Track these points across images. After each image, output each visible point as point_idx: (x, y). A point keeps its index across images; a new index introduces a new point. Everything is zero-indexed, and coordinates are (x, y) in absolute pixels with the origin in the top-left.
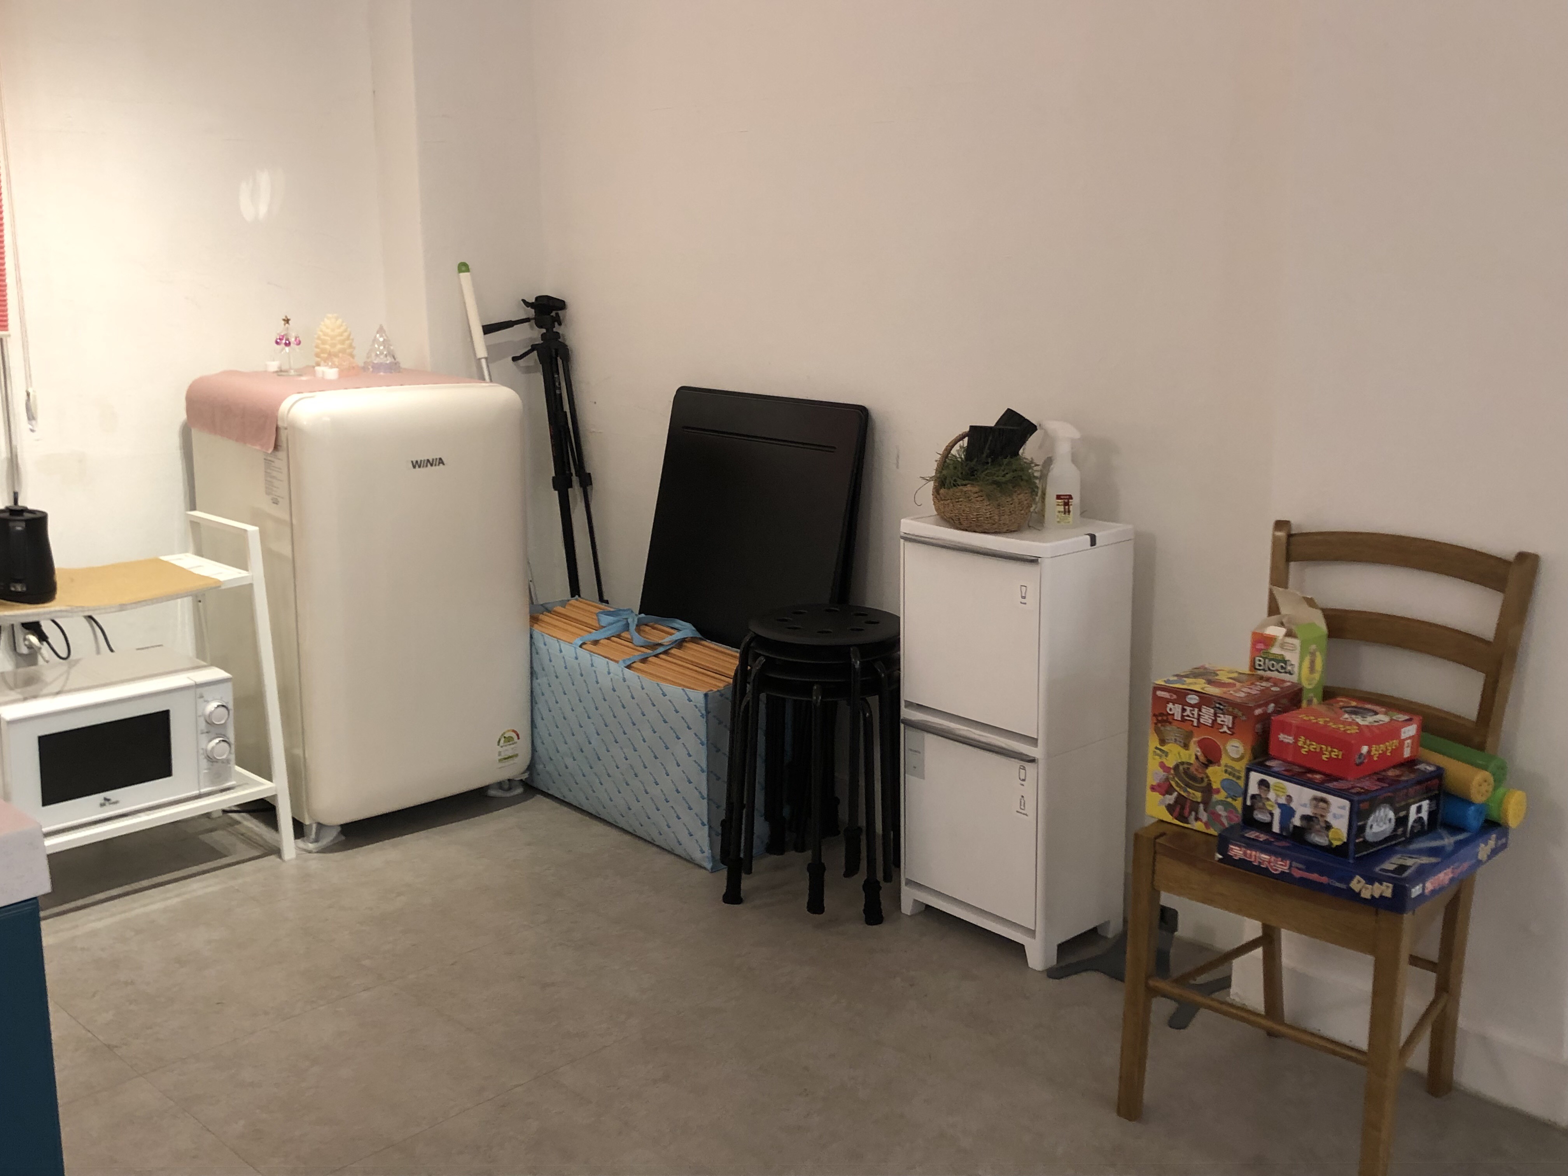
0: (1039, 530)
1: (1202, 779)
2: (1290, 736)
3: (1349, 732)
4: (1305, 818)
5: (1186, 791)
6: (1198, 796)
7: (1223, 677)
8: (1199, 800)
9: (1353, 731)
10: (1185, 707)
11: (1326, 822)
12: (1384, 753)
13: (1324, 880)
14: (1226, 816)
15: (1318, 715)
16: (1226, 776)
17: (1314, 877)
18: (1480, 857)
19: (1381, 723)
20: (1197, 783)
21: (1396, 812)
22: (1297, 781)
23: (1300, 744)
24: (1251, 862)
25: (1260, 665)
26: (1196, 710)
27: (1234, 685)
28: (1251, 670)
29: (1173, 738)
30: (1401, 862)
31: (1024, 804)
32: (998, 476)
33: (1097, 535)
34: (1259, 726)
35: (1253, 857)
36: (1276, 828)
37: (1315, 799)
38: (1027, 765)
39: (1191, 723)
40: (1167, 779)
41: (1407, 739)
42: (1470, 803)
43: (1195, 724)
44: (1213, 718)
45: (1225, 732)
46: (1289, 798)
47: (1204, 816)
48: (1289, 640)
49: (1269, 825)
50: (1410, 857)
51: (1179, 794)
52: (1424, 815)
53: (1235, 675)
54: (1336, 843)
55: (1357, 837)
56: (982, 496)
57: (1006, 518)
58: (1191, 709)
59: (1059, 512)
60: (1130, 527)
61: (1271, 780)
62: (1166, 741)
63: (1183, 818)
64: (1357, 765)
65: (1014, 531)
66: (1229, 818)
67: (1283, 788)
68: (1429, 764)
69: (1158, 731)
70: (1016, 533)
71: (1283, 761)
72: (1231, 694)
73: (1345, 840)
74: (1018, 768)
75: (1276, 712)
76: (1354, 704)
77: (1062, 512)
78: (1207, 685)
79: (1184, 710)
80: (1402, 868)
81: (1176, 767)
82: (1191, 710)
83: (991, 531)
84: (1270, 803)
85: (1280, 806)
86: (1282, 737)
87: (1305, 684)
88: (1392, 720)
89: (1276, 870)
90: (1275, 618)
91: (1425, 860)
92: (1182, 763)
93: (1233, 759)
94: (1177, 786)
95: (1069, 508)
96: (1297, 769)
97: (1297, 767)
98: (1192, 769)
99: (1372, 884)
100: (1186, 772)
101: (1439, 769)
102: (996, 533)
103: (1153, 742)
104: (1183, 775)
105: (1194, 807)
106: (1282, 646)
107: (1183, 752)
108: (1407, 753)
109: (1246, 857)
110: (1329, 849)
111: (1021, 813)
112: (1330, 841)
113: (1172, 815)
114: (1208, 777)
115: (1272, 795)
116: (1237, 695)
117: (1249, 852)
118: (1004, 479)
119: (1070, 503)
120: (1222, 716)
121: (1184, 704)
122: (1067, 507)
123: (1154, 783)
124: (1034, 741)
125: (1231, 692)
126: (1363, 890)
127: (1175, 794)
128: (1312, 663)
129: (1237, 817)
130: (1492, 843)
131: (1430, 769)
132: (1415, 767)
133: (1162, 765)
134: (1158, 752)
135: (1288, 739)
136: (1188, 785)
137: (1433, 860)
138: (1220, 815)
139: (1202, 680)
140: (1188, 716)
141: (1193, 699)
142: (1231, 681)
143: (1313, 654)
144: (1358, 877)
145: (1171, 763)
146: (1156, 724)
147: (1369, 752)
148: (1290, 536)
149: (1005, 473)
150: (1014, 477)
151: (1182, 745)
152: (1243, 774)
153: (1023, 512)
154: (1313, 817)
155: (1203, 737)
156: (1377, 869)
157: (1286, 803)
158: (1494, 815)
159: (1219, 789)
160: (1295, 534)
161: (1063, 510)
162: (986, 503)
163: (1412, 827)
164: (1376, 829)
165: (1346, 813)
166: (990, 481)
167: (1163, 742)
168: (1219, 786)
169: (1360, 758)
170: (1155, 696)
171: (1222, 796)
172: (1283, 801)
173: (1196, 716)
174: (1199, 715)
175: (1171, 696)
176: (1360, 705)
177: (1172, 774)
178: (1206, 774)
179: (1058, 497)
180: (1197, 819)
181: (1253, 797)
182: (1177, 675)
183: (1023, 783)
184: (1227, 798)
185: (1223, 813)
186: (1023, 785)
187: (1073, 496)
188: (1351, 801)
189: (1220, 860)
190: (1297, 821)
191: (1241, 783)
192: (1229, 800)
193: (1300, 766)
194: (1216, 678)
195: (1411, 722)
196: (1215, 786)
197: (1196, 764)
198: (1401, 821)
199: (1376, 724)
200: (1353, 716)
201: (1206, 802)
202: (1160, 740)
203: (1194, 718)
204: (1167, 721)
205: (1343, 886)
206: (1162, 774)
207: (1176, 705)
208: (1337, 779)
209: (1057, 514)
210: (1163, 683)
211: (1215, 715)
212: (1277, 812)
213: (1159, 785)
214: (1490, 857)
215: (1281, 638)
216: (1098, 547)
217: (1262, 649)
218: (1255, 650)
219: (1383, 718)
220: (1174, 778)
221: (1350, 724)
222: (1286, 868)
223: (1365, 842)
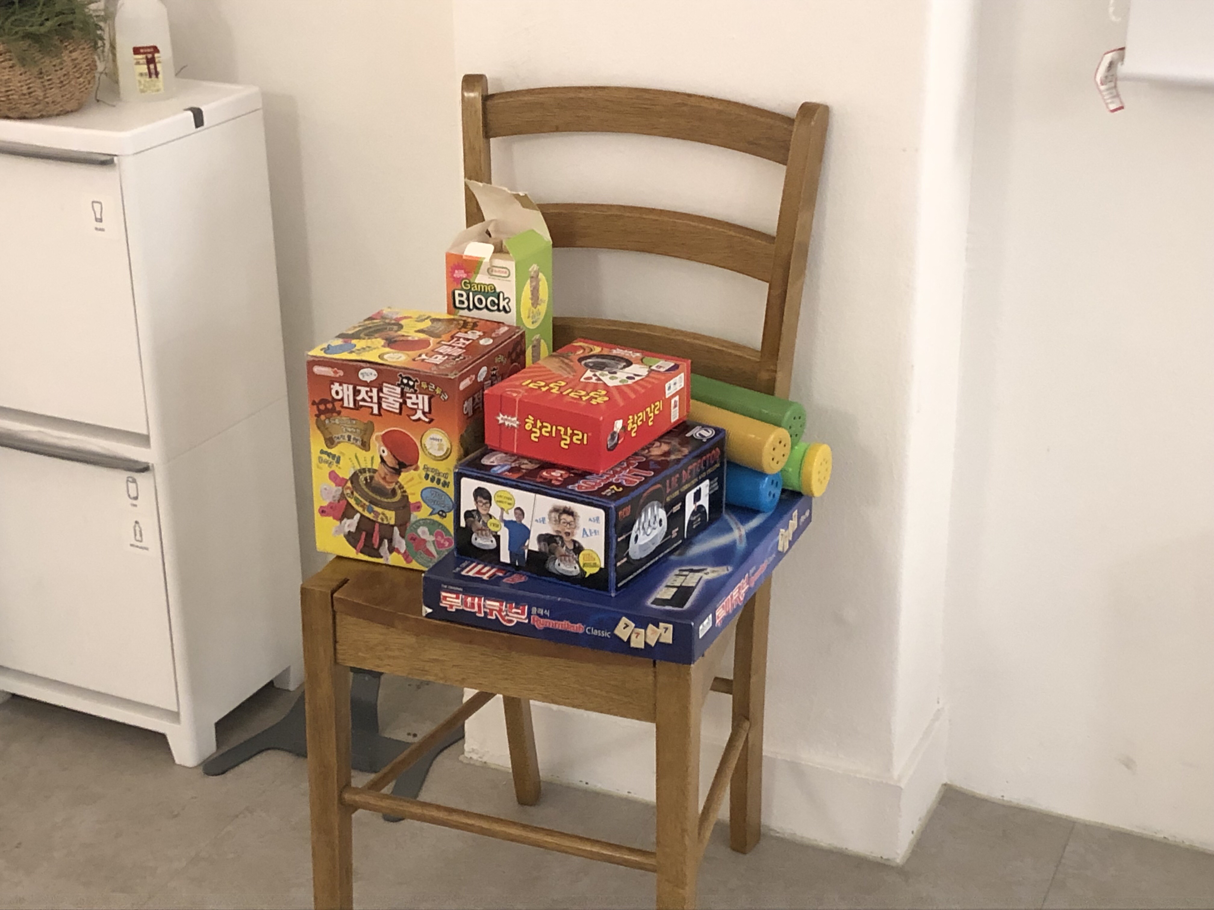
0: (114, 106)
1: (394, 492)
2: (513, 416)
3: (594, 402)
4: (544, 539)
5: (371, 511)
6: (391, 516)
7: (410, 331)
8: (392, 522)
9: (600, 400)
10: (358, 388)
11: (575, 542)
12: (645, 423)
13: (578, 628)
14: (433, 542)
15: (550, 378)
16: (428, 483)
17: (563, 625)
18: (780, 549)
19: (637, 378)
20: (387, 498)
21: (668, 508)
22: (530, 487)
23: (528, 427)
24: (475, 613)
25: (462, 302)
26: (375, 390)
27: (426, 343)
28: (449, 312)
29: (346, 435)
30: (678, 582)
31: (141, 532)
32: (32, 26)
33: (203, 109)
34: (468, 405)
35: (476, 606)
36: (505, 557)
37: (556, 510)
38: (138, 476)
39: (370, 410)
40: (343, 495)
41: (673, 396)
42: (762, 474)
43: (376, 411)
44: (401, 401)
45: (419, 419)
46: (520, 512)
47: (401, 544)
48: (498, 262)
49: (497, 551)
50: (692, 571)
51: (362, 516)
52: (704, 501)
53: (427, 324)
54: (590, 571)
55: (618, 558)
56: (10, 60)
57: (54, 93)
58: (368, 389)
59: (141, 74)
60: (254, 90)
61: (492, 488)
62: (336, 441)
63: (371, 550)
64: (609, 450)
65: (72, 111)
66: (438, 545)
67: (509, 499)
68: (705, 427)
69: (321, 426)
70: (75, 114)
71: (506, 453)
72: (423, 360)
73: (603, 566)
74: (125, 479)
75: (492, 379)
76: (597, 350)
77: (146, 75)
78: (387, 349)
79: (356, 392)
80: (683, 593)
81: (354, 478)
82: (367, 392)
83: (34, 115)
84: (492, 521)
85: (507, 524)
86: (501, 418)
87: (528, 324)
88: (651, 371)
89: (511, 621)
90: (477, 227)
91: (712, 573)
92: (363, 471)
93: (436, 459)
94: (357, 504)
95: (155, 68)
96: (527, 466)
97: (526, 461)
98: (377, 478)
99: (645, 628)
100: (369, 483)
101: (718, 431)
102: (42, 117)
103: (317, 443)
104: (364, 487)
105: (387, 533)
106: (489, 271)
107: (361, 453)
108: (675, 416)
109: (466, 606)
110: (581, 580)
111: (137, 547)
112: (581, 569)
113: (355, 547)
114: (401, 487)
115: (495, 510)
116: (433, 360)
117: (469, 599)
118: (43, 30)
119: (157, 60)
120: (414, 396)
121: (357, 384)
122: (152, 66)
123: (325, 504)
124: (144, 440)
125: (424, 356)
126: (633, 637)
127: (357, 516)
128: (535, 291)
129: (448, 540)
130: (793, 524)
131: (708, 434)
132: (688, 435)
133: (333, 476)
134: (325, 457)
135: (512, 422)
136: (373, 502)
137: (723, 571)
138: (424, 541)
139: (379, 340)
140: (364, 400)
141: (369, 375)
142: (422, 336)
143: (535, 278)
144: (624, 620)
145: (346, 472)
146: (318, 416)
147: (624, 427)
148: (486, 98)
149: (43, 19)
150: (59, 25)
151: (359, 443)
152: (451, 479)
153: (81, 80)
154: (557, 536)
155: (386, 431)
156: (649, 602)
157: (514, 519)
158: (794, 484)
159: (419, 502)
160: (493, 96)
161: (147, 71)
162: (19, 70)
163: (691, 522)
164: (643, 540)
165: (601, 527)
166: (21, 34)
167: (330, 442)
168: (420, 499)
169: (613, 438)
170: (310, 372)
171: (425, 512)
172: (511, 516)
173: (375, 400)
174: (379, 398)
175: (335, 372)
176: (606, 352)
177: (348, 488)
178: (397, 482)
179: (136, 51)
180: (392, 550)
181: (468, 514)
182: (341, 336)
183: (135, 502)
184: (431, 514)
185: (430, 538)
186: (135, 506)
187: (159, 48)
188: (606, 510)
189: (428, 616)
190: (533, 545)
191: (450, 491)
192: (436, 518)
193: (531, 460)
194: (400, 333)
195: (677, 371)
196: (412, 499)
197: (383, 471)
198: (676, 518)
199: (630, 382)
200: (598, 373)
201: (403, 524)
202: (326, 440)
203: (372, 402)
204: (333, 410)
205: (607, 634)
206: (335, 490)
207: (345, 386)
208: (583, 475)
209: (138, 78)
210: (322, 354)
211: (403, 394)
212: (504, 534)
213: (331, 506)
214: (791, 543)
215: (487, 260)
216: (208, 128)
217: (464, 279)
218: (453, 281)
219: (639, 370)
220: (352, 493)
221: (595, 388)
222: (524, 617)
223: (630, 561)
